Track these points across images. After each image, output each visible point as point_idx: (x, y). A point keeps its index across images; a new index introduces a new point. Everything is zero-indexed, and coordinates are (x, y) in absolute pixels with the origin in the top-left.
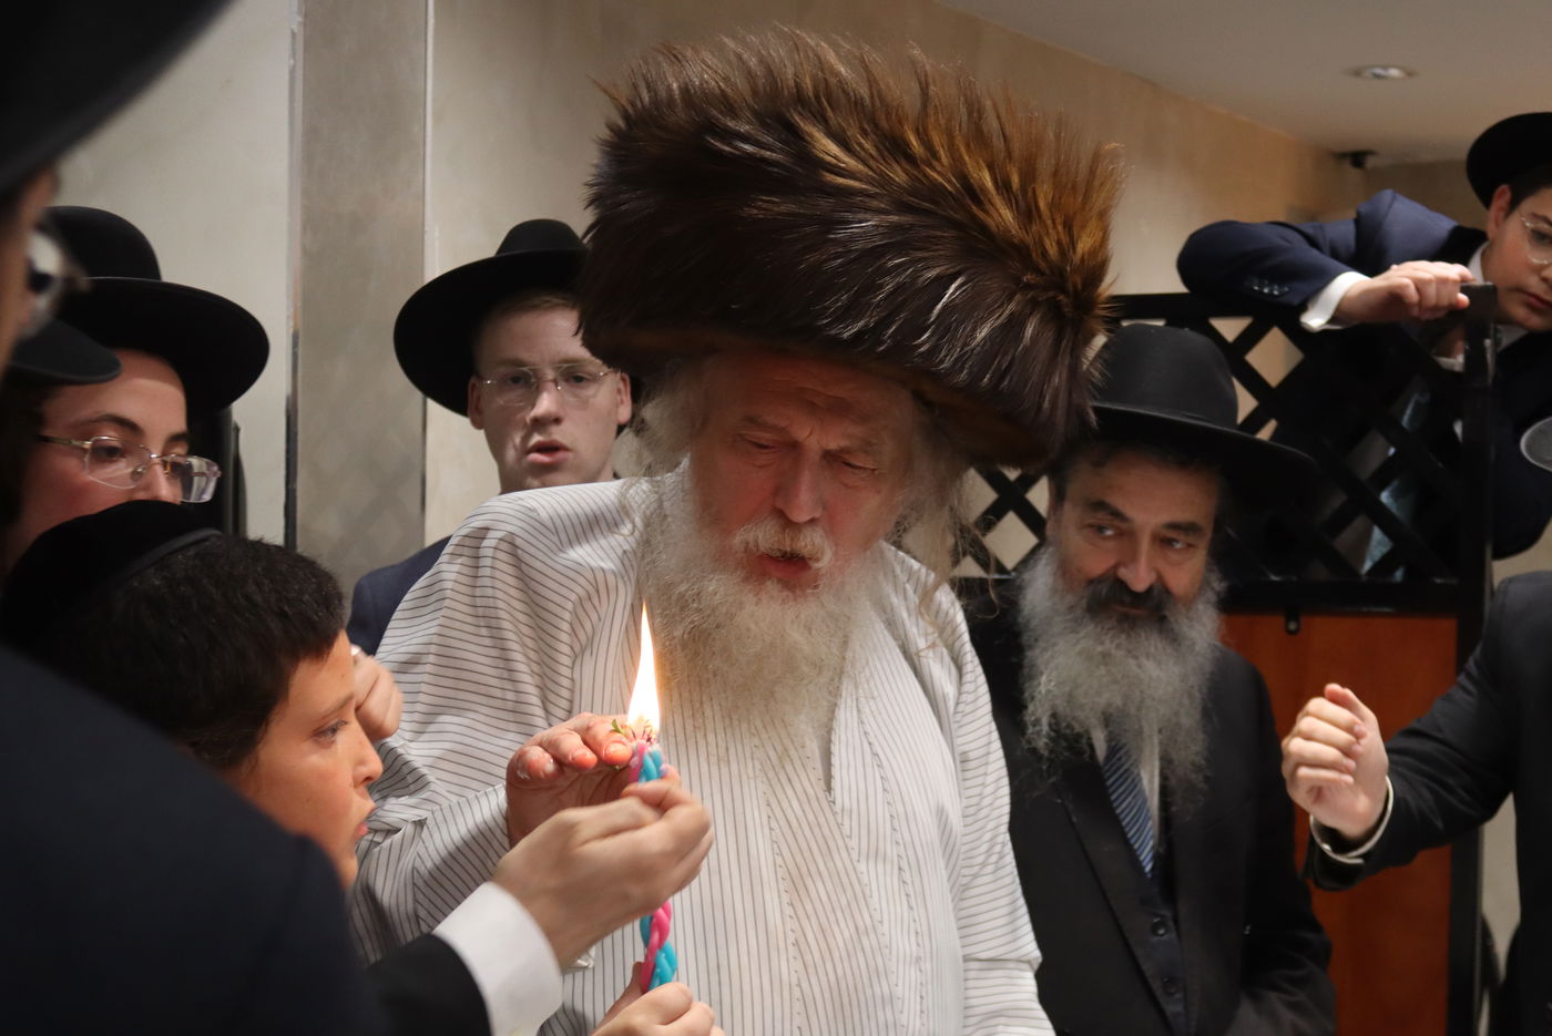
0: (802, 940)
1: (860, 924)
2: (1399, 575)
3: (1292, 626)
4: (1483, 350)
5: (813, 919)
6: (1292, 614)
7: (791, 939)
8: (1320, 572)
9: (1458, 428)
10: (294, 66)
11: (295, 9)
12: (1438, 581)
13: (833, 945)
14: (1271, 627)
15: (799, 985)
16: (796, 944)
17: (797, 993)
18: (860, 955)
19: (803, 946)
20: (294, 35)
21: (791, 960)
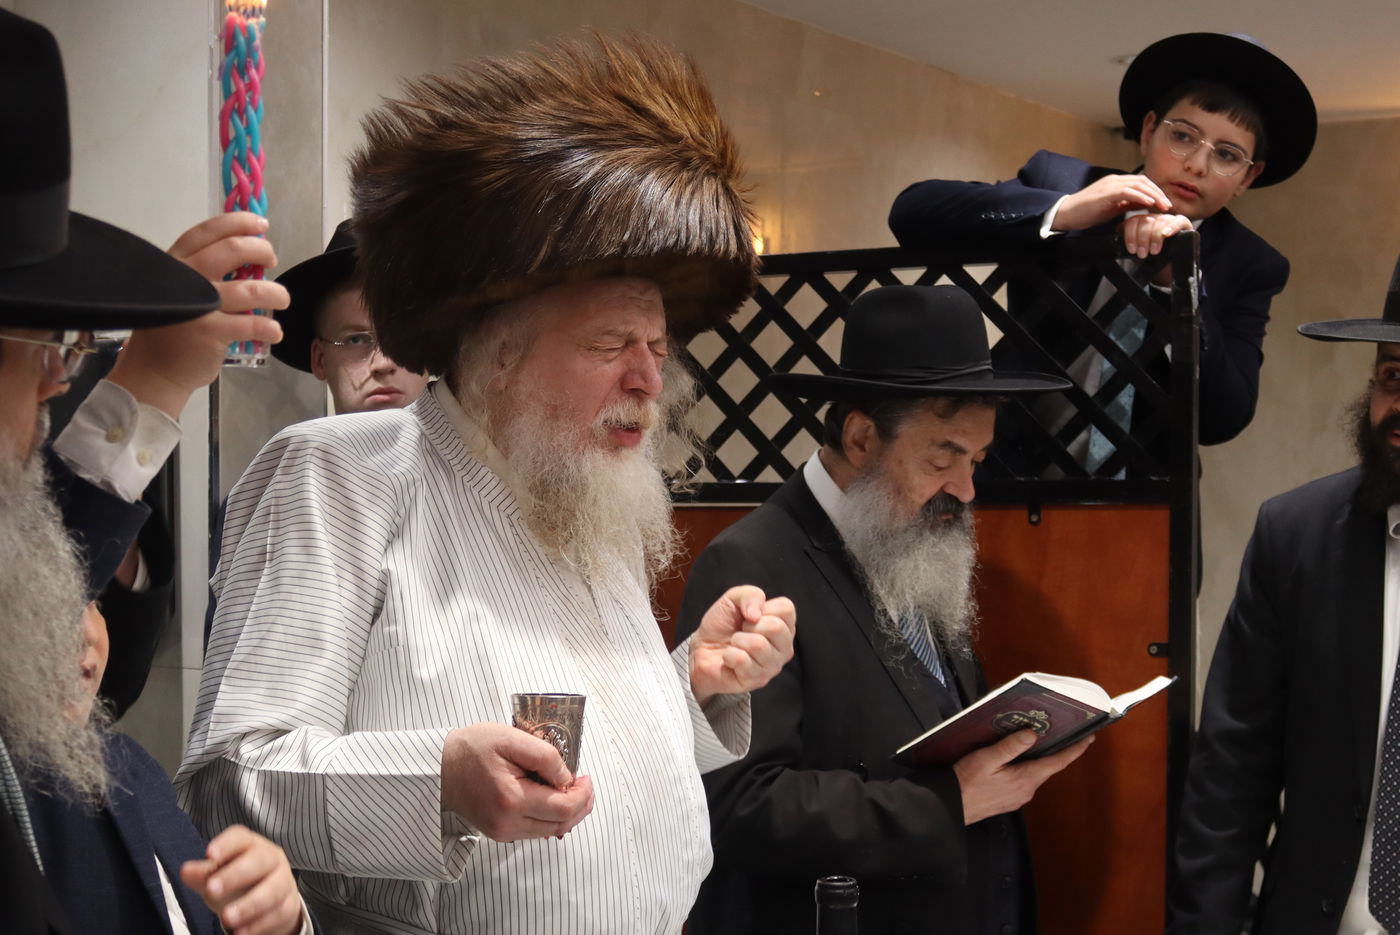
0: (616, 738)
1: (650, 723)
2: (1122, 475)
3: (1034, 518)
4: (1188, 286)
5: (621, 722)
6: (1034, 509)
7: (609, 740)
8: (1056, 473)
9: (1168, 350)
10: (212, 76)
11: (212, 29)
12: (1154, 478)
13: (637, 740)
14: (1016, 520)
15: (622, 773)
16: (613, 742)
17: (622, 781)
18: (654, 745)
19: (619, 743)
20: (211, 50)
21: (613, 755)
